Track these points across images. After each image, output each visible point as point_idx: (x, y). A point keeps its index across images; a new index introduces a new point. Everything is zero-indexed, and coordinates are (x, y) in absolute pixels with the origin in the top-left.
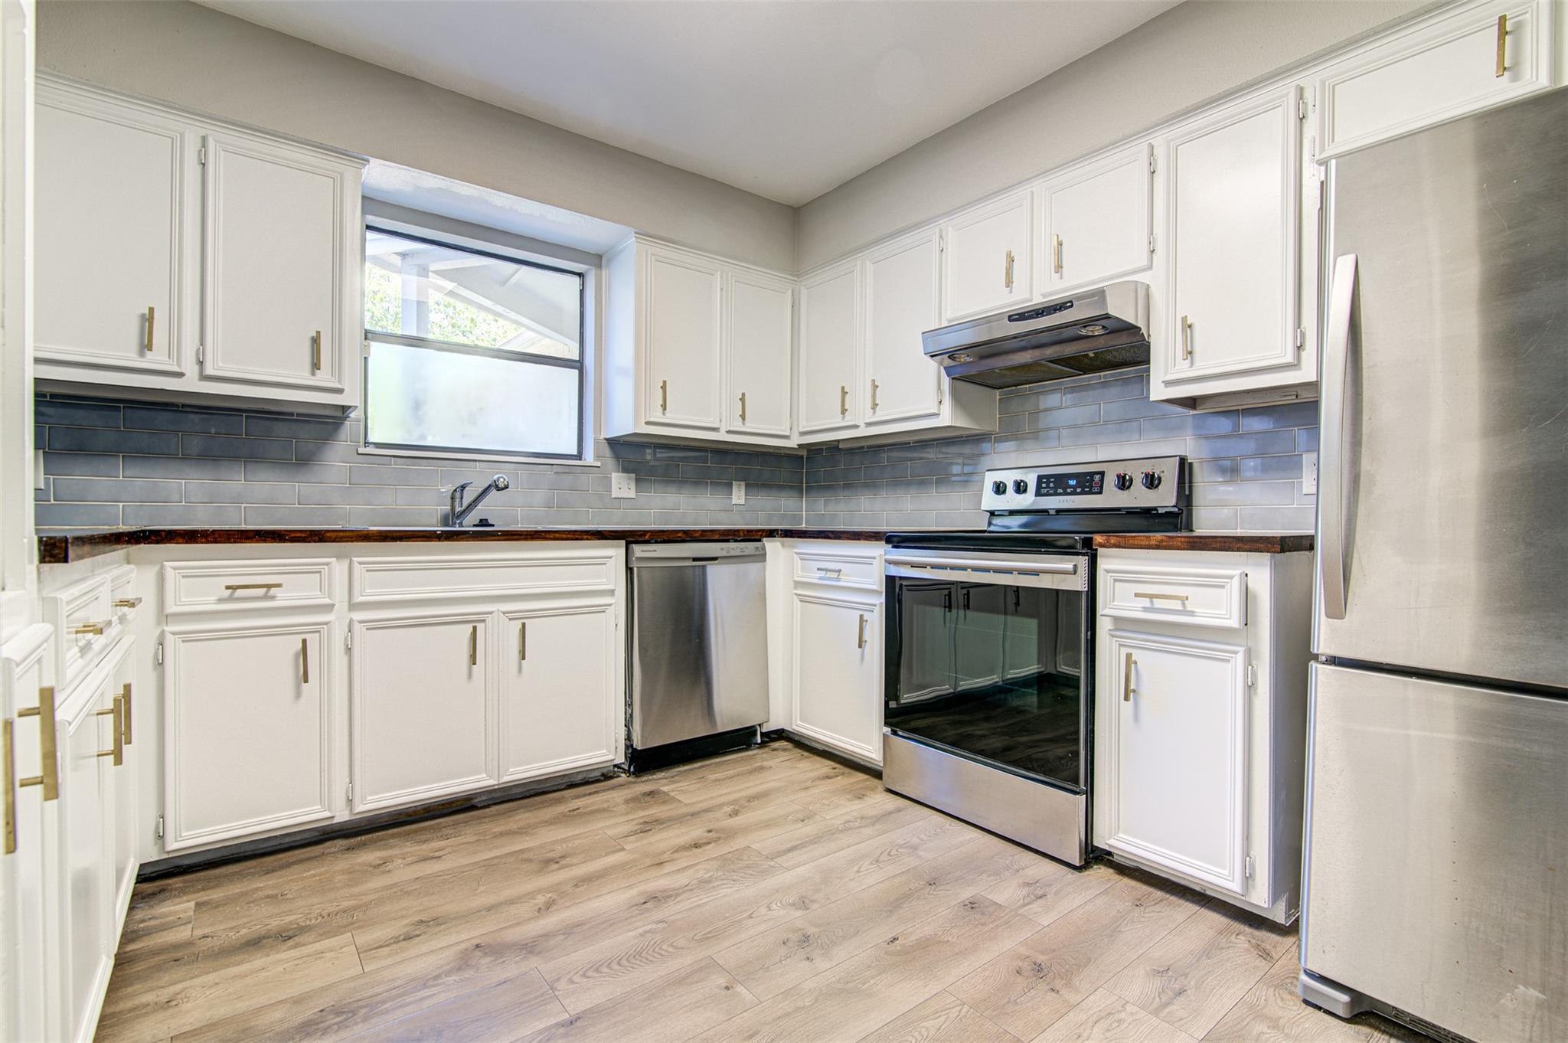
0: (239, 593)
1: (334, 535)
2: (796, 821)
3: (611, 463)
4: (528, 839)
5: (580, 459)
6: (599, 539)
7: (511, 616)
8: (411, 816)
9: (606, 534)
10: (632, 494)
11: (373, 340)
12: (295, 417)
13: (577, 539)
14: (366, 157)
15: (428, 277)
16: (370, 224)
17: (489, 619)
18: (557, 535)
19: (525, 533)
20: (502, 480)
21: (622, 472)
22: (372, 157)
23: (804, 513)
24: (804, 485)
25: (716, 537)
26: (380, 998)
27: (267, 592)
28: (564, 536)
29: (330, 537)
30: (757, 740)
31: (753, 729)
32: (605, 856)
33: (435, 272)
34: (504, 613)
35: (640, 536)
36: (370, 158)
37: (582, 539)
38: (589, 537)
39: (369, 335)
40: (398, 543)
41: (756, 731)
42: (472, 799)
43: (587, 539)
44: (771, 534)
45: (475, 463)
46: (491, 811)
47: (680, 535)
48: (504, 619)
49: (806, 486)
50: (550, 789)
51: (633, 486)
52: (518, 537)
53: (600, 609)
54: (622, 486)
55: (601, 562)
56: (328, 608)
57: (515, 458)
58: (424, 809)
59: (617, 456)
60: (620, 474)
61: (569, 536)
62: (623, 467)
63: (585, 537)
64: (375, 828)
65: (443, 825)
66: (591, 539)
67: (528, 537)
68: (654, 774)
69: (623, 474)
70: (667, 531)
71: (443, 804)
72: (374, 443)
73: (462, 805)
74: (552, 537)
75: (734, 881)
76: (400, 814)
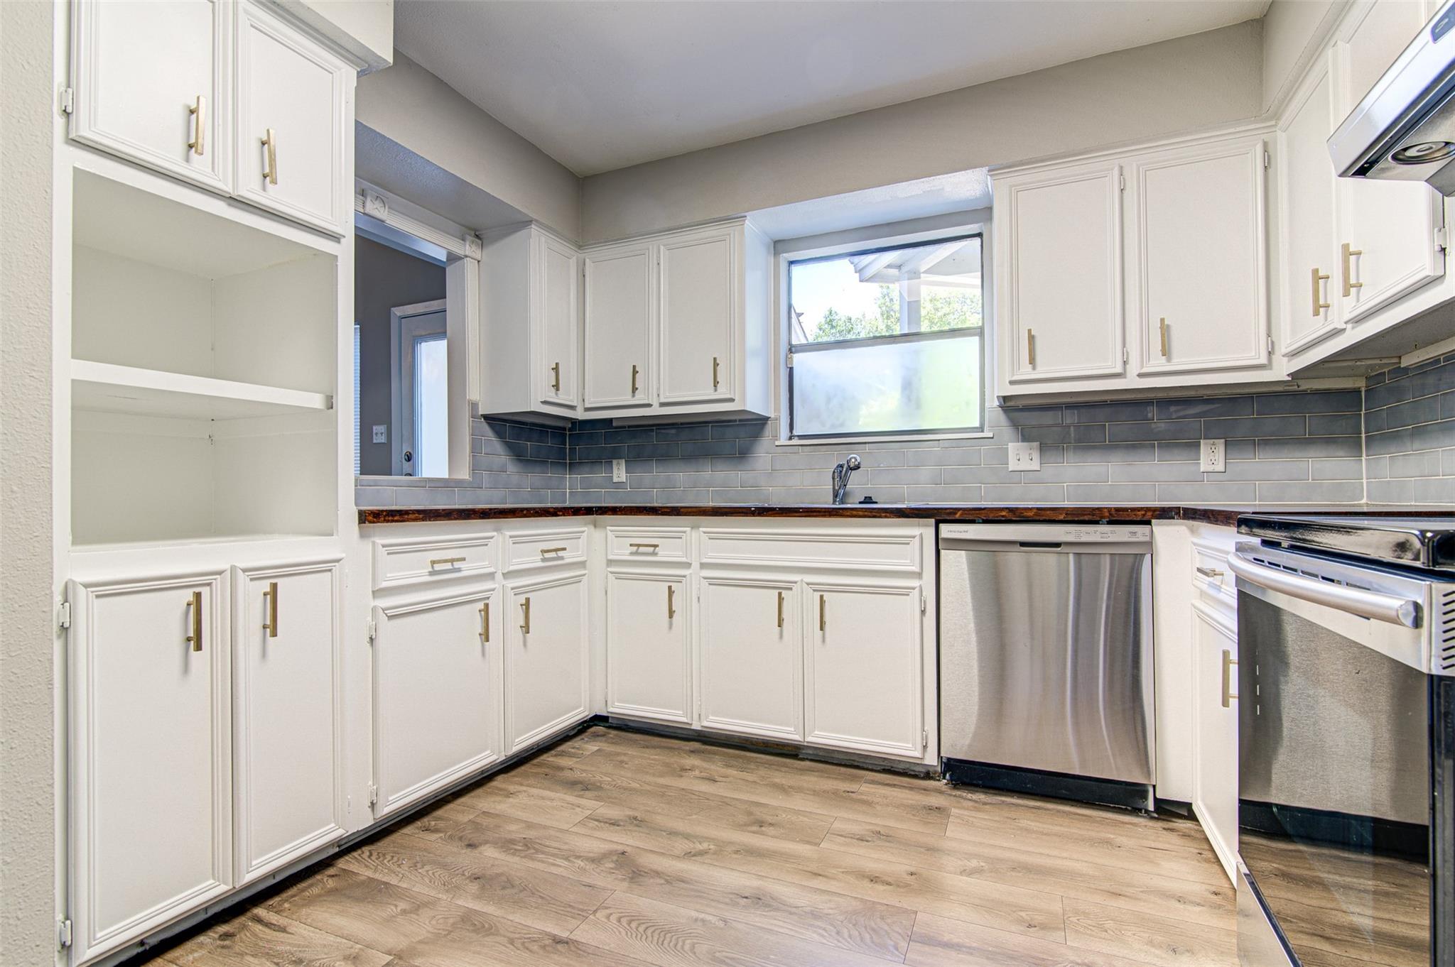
0: (642, 549)
1: (686, 510)
2: (1020, 921)
3: (1007, 431)
4: (780, 797)
5: (983, 431)
6: (899, 517)
7: (816, 588)
8: (754, 745)
9: (907, 512)
10: (1035, 465)
11: (797, 352)
12: (738, 423)
13: (874, 517)
14: (743, 214)
15: (920, 278)
16: (791, 260)
17: (795, 587)
18: (855, 513)
19: (823, 510)
20: (853, 460)
21: (1023, 441)
22: (747, 212)
23: (1364, 481)
24: (1363, 436)
25: (1061, 517)
26: (547, 850)
27: (638, 549)
28: (861, 513)
29: (682, 512)
30: (1147, 805)
31: (1143, 788)
32: (798, 842)
33: (927, 272)
34: (808, 584)
35: (950, 514)
36: (746, 214)
37: (880, 517)
38: (888, 515)
39: (793, 349)
40: (725, 517)
41: (1146, 792)
42: (800, 749)
43: (886, 517)
44: (1165, 513)
45: (864, 445)
46: (799, 764)
47: (1004, 513)
48: (808, 590)
49: (1366, 437)
50: (865, 766)
51: (1036, 455)
52: (818, 514)
53: (904, 592)
54: (1022, 457)
55: (904, 541)
56: (688, 565)
57: (916, 436)
58: (764, 743)
59: (1014, 424)
60: (1020, 444)
61: (866, 513)
62: (1022, 435)
63: (884, 515)
64: (728, 744)
65: (758, 760)
66: (890, 518)
67: (826, 514)
68: (973, 792)
69: (1023, 443)
70: (985, 509)
71: (777, 745)
72: (798, 436)
73: (792, 751)
74: (848, 514)
75: (838, 933)
76: (747, 740)
